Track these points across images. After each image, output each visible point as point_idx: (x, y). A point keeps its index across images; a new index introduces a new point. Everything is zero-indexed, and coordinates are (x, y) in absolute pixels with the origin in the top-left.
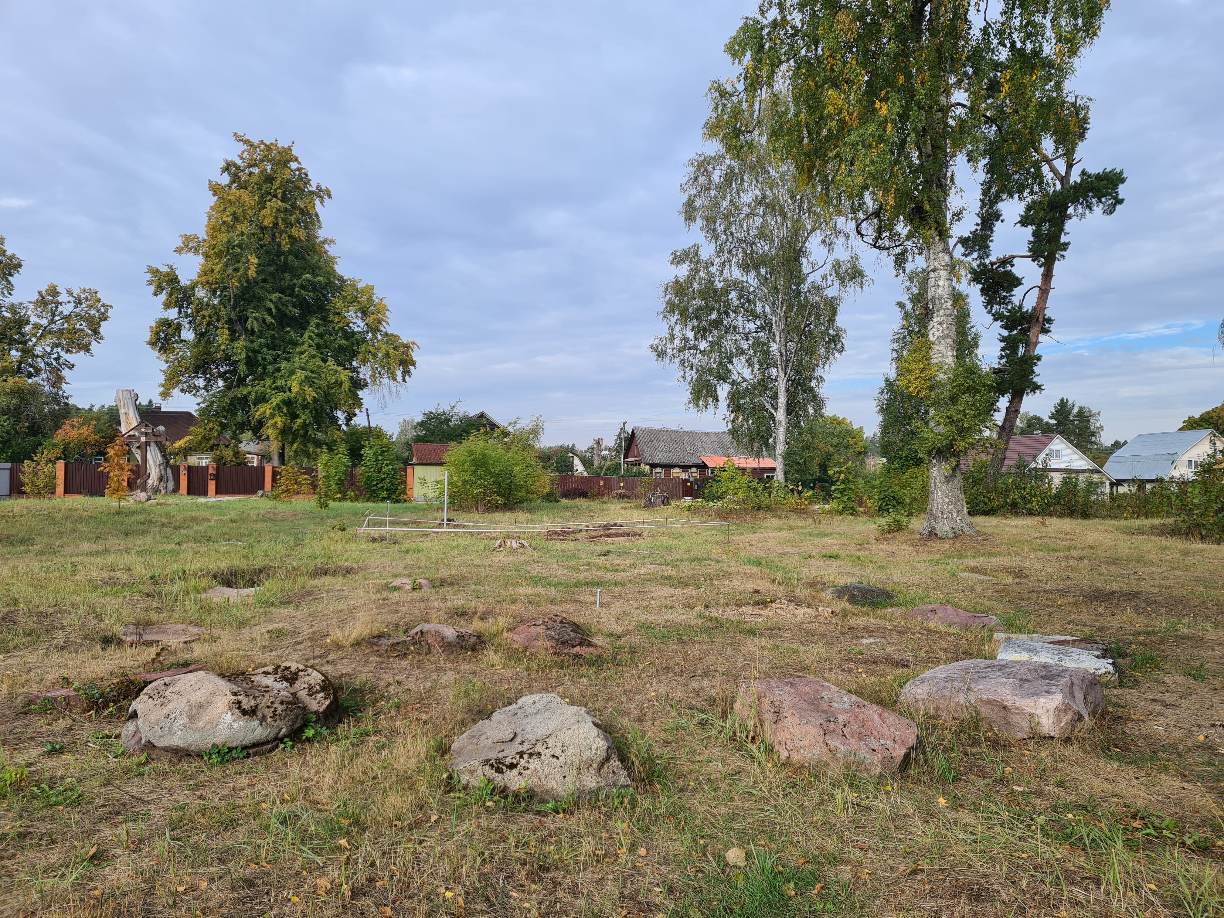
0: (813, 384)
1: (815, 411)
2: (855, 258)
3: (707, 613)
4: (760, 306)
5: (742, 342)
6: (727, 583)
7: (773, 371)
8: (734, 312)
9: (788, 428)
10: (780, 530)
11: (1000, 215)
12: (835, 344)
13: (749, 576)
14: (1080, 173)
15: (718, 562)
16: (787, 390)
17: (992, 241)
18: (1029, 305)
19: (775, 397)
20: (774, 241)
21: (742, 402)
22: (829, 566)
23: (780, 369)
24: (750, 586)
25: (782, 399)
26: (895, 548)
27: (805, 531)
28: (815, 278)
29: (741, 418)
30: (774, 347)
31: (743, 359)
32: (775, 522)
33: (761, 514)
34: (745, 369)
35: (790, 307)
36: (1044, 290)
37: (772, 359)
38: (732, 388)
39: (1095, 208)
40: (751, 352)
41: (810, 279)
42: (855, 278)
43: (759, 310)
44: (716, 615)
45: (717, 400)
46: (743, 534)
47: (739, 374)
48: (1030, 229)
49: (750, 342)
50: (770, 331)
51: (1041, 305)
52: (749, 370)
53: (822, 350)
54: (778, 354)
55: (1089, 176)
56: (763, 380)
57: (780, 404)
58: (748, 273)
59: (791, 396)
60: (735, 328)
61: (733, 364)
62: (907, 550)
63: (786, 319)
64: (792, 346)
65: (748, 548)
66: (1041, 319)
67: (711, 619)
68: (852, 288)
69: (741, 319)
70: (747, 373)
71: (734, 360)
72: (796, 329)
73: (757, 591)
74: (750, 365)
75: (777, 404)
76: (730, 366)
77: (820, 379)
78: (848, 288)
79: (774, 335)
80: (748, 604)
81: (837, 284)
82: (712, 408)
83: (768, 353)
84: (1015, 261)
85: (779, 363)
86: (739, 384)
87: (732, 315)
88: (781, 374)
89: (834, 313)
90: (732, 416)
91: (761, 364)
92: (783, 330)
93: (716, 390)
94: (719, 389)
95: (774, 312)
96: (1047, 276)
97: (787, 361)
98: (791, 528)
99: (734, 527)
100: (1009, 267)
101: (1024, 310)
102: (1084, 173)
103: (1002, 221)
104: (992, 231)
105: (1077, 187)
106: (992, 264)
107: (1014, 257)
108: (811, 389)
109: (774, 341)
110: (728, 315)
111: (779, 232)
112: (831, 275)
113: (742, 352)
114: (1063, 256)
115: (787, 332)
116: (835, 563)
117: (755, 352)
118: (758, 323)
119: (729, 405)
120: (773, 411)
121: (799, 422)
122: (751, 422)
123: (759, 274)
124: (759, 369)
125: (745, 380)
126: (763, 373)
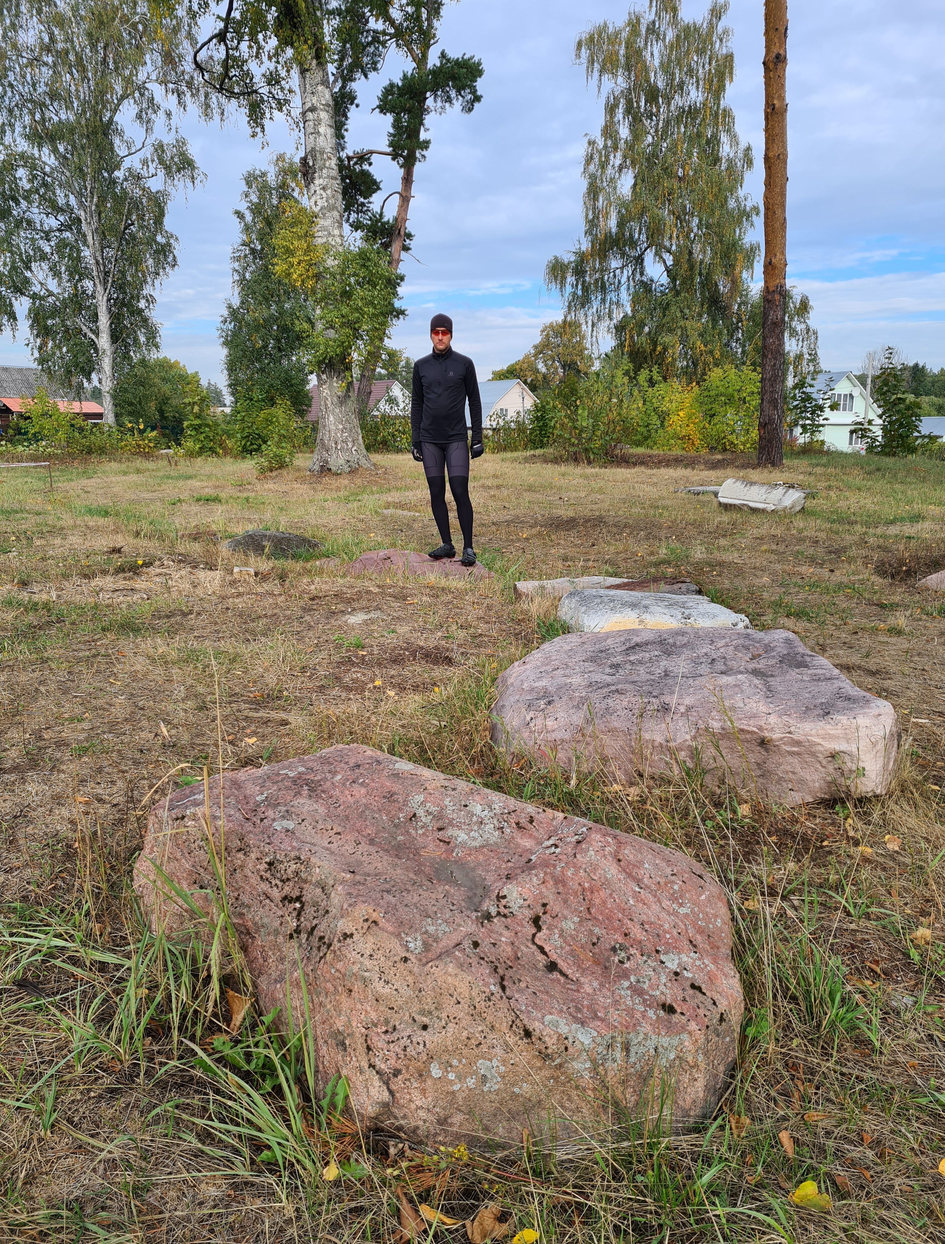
0: (142, 304)
1: (148, 339)
2: (181, 143)
3: (25, 596)
4: (62, 195)
5: (41, 242)
6: (58, 541)
7: (88, 284)
8: (26, 198)
9: (114, 359)
10: (125, 473)
11: (355, 98)
12: (166, 257)
13: (96, 530)
14: (439, 54)
15: (38, 514)
16: (109, 311)
17: (346, 130)
18: (390, 214)
19: (95, 318)
20: (72, 103)
21: (50, 322)
22: (211, 512)
23: (97, 281)
24: (103, 543)
25: (104, 321)
26: (285, 488)
27: (160, 474)
28: (133, 162)
29: (50, 344)
30: (86, 253)
31: (45, 266)
32: (114, 465)
33: (94, 458)
34: (50, 279)
35: (102, 199)
36: (405, 199)
37: (86, 268)
38: (34, 303)
39: (454, 101)
40: (56, 257)
41: (126, 164)
42: (184, 168)
43: (61, 201)
44: (45, 597)
45: (15, 319)
46: (72, 480)
47: (41, 284)
48: (389, 118)
49: (53, 243)
50: (79, 231)
51: (403, 215)
52: (55, 281)
53: (150, 262)
54: (93, 261)
55: (448, 60)
56: (76, 295)
57: (101, 328)
58: (40, 146)
59: (116, 319)
60: (30, 222)
61: (31, 271)
62: (302, 490)
63: (99, 214)
64: (110, 253)
65: (84, 495)
66: (402, 233)
67: (34, 607)
68: (181, 182)
69: (36, 210)
70: (52, 285)
71: (33, 264)
72: (113, 229)
73: (117, 551)
74: (57, 274)
75: (98, 328)
76: (28, 274)
77: (150, 300)
78: (176, 182)
79: (84, 236)
80: (104, 572)
81: (161, 173)
82: (9, 329)
83: (79, 259)
84: (374, 158)
85: (95, 273)
86: (42, 298)
87: (24, 204)
88: (100, 288)
89: (162, 214)
90: (39, 341)
91: (71, 275)
92: (97, 229)
93: (11, 305)
94: (16, 304)
95: (81, 204)
96: (408, 180)
97: (107, 274)
98: (138, 471)
99: (58, 473)
100: (366, 167)
101: (385, 219)
102: (443, 55)
103: (357, 106)
104: (347, 118)
105: (435, 72)
106: (349, 158)
107: (372, 152)
108: (140, 311)
109: (85, 243)
110: (17, 203)
111: (77, 91)
112: (153, 161)
113: (44, 257)
114: (423, 156)
115: (102, 233)
116: (219, 509)
117: (62, 257)
118: (61, 218)
119: (32, 327)
120: (93, 337)
121: (128, 353)
122: (64, 350)
123: (55, 151)
124: (69, 280)
125: (51, 294)
126: (76, 288)
